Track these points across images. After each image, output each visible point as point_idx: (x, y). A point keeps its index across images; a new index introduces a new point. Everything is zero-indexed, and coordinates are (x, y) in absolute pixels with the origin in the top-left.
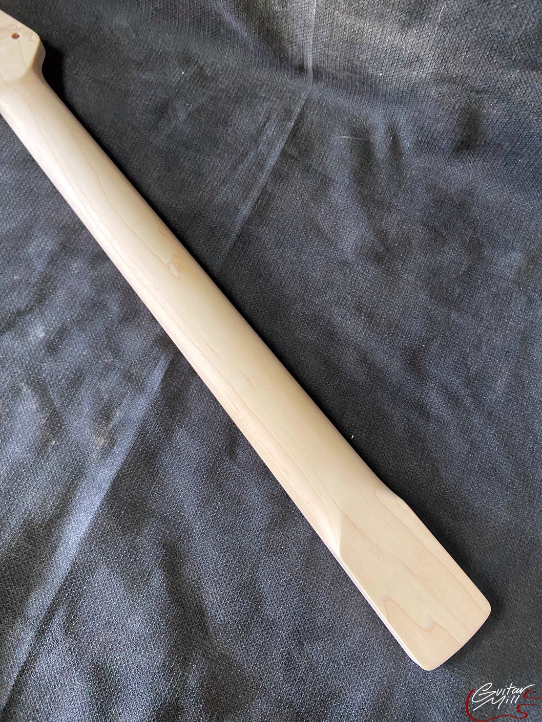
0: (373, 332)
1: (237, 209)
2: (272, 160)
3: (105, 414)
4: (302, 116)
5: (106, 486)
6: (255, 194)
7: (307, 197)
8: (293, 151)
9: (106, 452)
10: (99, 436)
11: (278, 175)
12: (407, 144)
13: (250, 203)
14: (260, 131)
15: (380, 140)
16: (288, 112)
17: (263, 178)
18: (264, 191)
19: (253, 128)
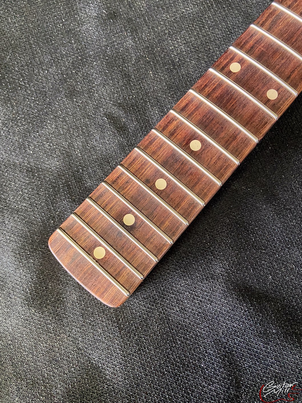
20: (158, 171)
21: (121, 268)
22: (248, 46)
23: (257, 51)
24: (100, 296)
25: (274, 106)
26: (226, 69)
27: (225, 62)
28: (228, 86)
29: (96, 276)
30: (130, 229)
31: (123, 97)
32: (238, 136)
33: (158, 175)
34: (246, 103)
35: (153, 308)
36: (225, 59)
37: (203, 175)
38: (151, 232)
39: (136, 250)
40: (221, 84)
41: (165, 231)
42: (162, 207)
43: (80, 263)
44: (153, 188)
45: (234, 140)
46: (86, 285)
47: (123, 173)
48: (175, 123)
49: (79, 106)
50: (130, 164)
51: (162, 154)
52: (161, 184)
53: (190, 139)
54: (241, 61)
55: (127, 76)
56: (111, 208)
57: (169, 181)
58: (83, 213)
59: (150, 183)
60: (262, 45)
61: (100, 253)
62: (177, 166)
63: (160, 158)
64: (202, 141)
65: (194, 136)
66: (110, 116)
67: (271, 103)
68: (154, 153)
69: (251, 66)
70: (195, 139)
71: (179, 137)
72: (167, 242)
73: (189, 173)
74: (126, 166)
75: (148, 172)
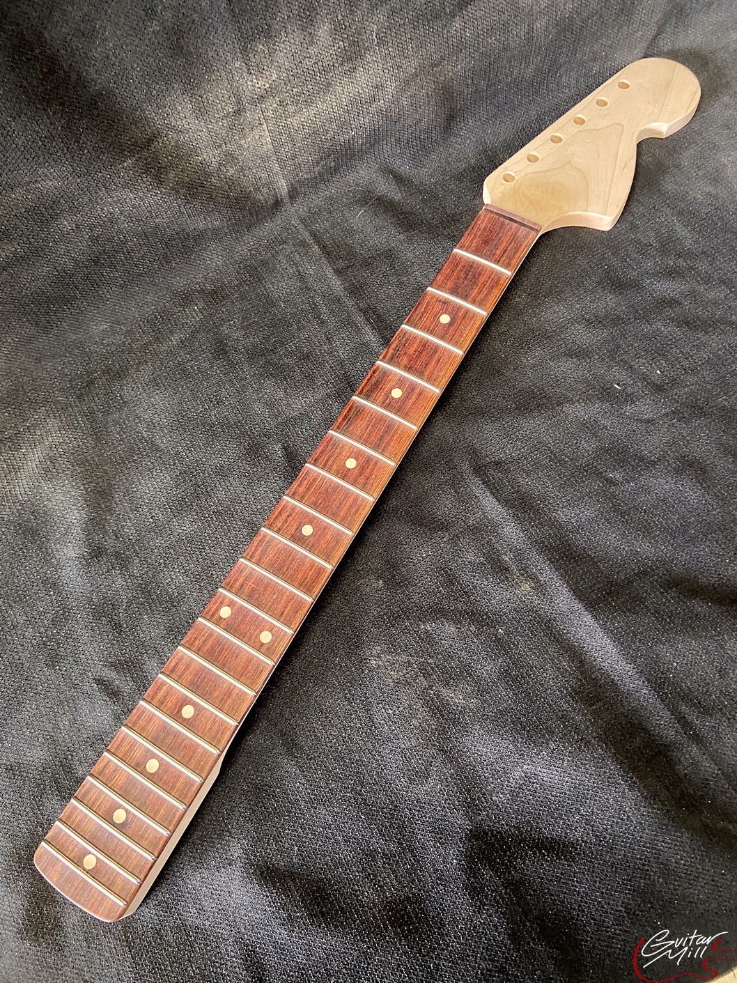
0: (566, 300)
1: (366, 344)
2: (337, 285)
3: (500, 570)
4: (314, 235)
5: (577, 605)
6: (360, 320)
7: (393, 279)
8: (341, 264)
9: (540, 588)
10: (520, 587)
11: (355, 290)
12: (405, 169)
13: (367, 329)
14: (301, 277)
15: (386, 188)
16: (303, 244)
17: (349, 302)
18: (364, 312)
19: (294, 284)
20: (149, 750)
21: (114, 875)
22: (237, 585)
23: (247, 590)
24: (94, 912)
25: (267, 650)
26: (216, 616)
27: (215, 607)
28: (219, 635)
29: (89, 890)
30: (120, 827)
31: (115, 653)
32: (233, 692)
33: (150, 755)
34: (237, 653)
35: (166, 914)
36: (214, 604)
37: (199, 745)
38: (145, 826)
39: (129, 850)
40: (211, 634)
41: (160, 822)
42: (155, 793)
43: (69, 878)
44: (143, 772)
45: (229, 697)
46: (78, 902)
47: (110, 761)
48: (164, 688)
49: (63, 675)
50: (118, 748)
51: (152, 728)
52: (153, 766)
53: (181, 706)
54: (231, 604)
55: (117, 626)
56: (99, 806)
57: (160, 760)
58: (69, 817)
59: (139, 767)
60: (252, 581)
61: (90, 862)
62: (169, 741)
63: (150, 734)
64: (195, 705)
65: (185, 701)
66: (99, 681)
67: (265, 647)
68: (143, 729)
69: (242, 607)
70: (187, 704)
71: (170, 704)
72: (163, 834)
73: (182, 746)
74: (112, 751)
75: (137, 754)
